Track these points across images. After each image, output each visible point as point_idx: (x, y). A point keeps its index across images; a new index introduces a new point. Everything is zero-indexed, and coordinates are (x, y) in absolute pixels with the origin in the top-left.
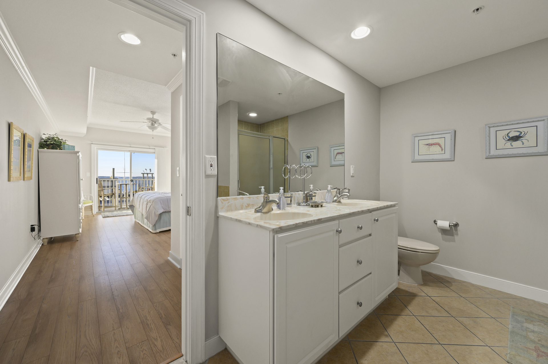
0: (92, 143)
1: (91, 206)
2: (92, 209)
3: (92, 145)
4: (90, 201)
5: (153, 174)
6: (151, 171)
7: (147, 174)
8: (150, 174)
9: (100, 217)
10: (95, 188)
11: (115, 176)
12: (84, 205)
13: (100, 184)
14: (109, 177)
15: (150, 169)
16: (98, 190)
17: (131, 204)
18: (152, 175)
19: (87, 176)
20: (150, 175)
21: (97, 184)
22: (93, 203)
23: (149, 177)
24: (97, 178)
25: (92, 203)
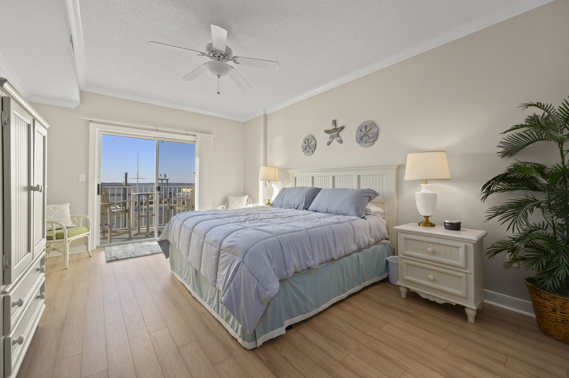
0: (91, 121)
1: (86, 237)
2: (87, 244)
3: (91, 124)
4: (85, 229)
5: (168, 179)
6: (165, 177)
7: (162, 180)
8: (165, 179)
9: (103, 256)
10: (95, 201)
11: (128, 182)
12: (69, 239)
13: (104, 194)
14: (121, 183)
15: (165, 175)
16: (102, 206)
17: (164, 238)
18: (167, 181)
19: (80, 180)
20: (165, 182)
21: (100, 195)
22: (90, 232)
23: (164, 184)
24: (98, 185)
25: (87, 233)
